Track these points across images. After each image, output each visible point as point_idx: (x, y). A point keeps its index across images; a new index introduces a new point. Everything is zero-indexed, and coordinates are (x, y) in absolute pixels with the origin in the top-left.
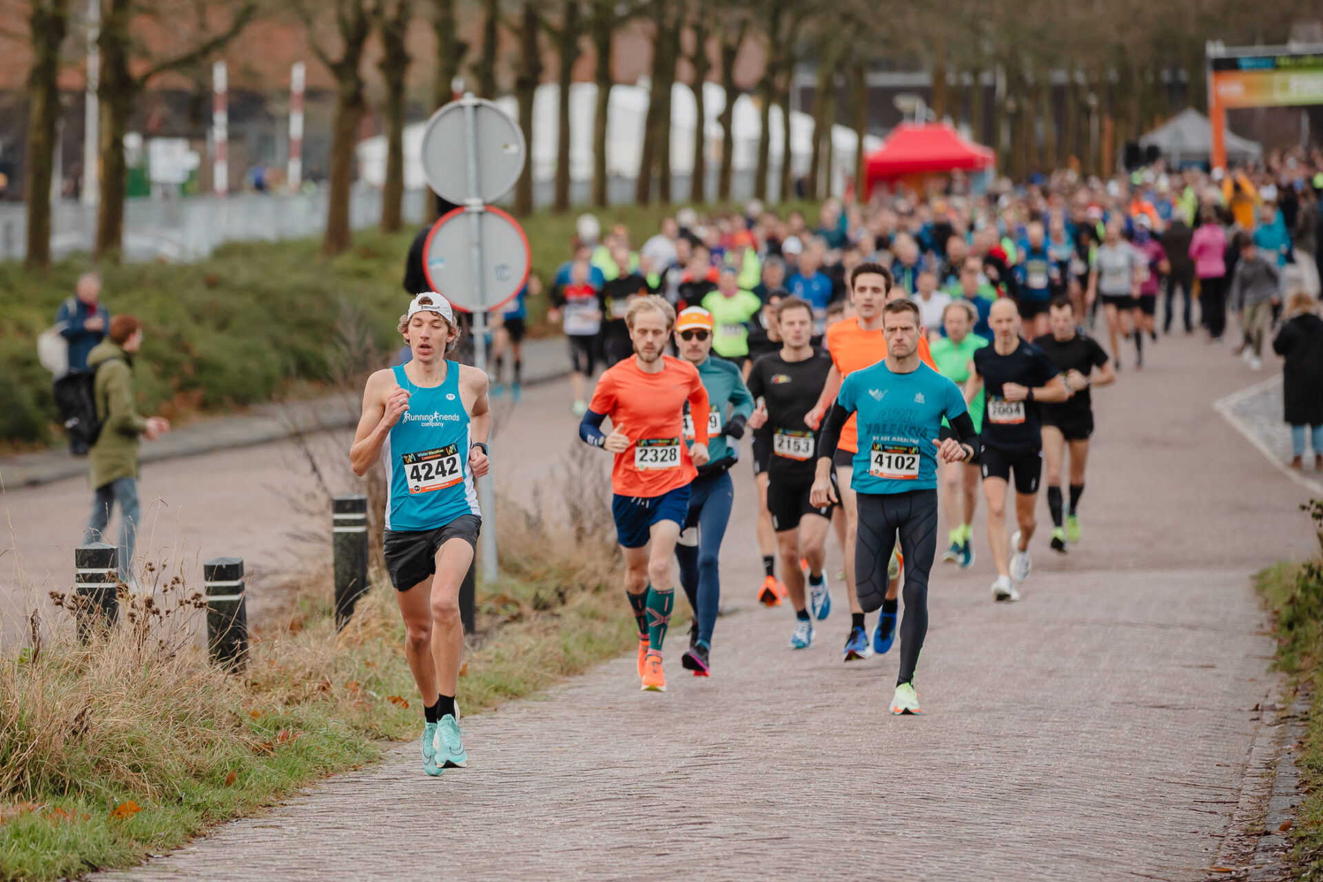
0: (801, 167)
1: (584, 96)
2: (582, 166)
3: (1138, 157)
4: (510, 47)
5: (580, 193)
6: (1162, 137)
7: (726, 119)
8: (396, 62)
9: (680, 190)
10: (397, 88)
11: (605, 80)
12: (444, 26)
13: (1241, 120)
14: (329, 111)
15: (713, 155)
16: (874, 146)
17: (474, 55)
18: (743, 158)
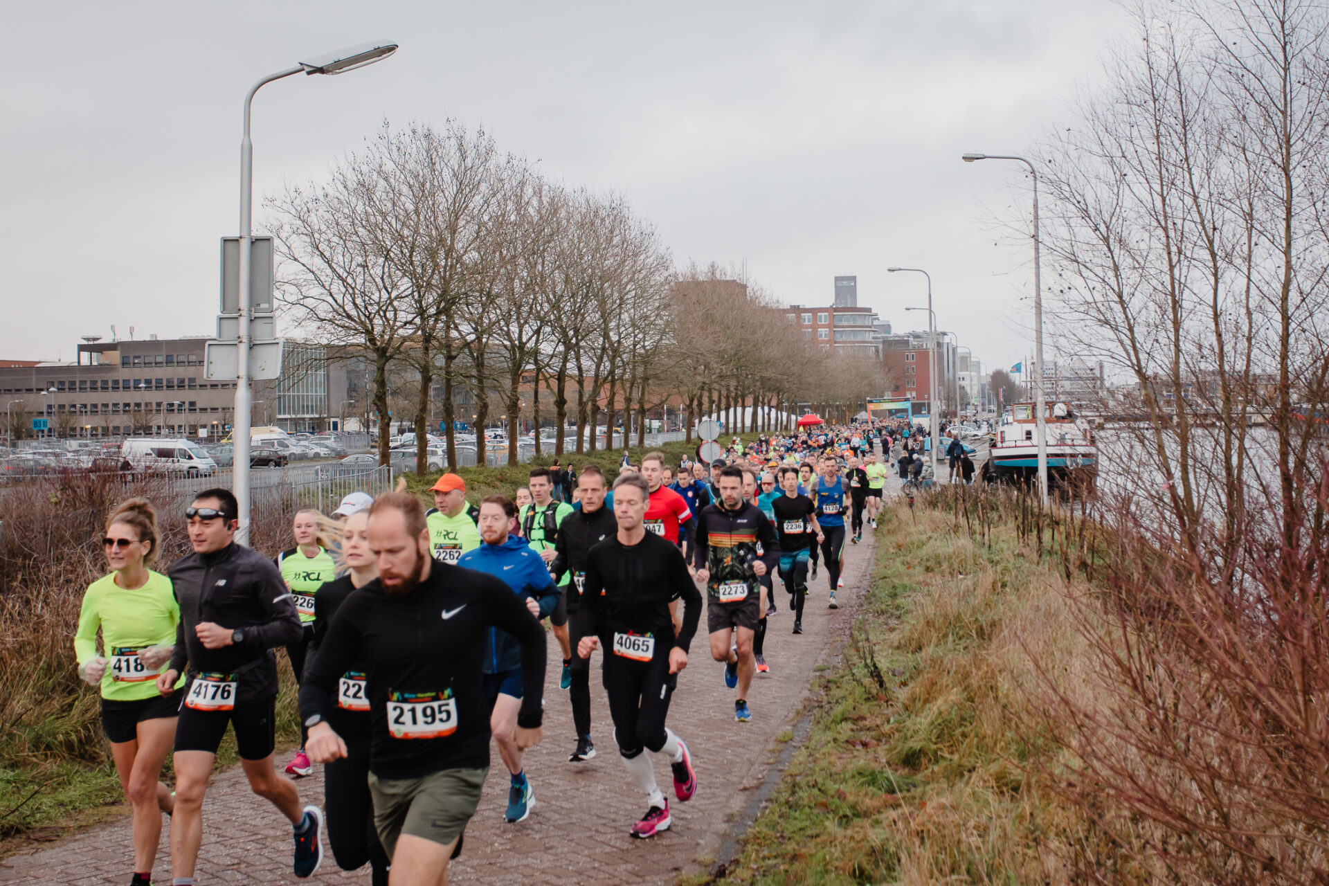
0: (785, 423)
1: (739, 410)
2: (739, 425)
3: (853, 420)
4: (724, 401)
5: (739, 430)
6: (858, 416)
7: (769, 414)
8: (700, 404)
9: (760, 429)
10: (701, 410)
11: (744, 407)
12: (710, 397)
13: (875, 413)
14: (687, 414)
15: (766, 420)
16: (800, 419)
17: (716, 402)
18: (773, 422)
